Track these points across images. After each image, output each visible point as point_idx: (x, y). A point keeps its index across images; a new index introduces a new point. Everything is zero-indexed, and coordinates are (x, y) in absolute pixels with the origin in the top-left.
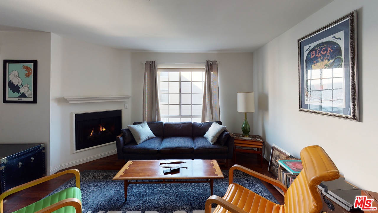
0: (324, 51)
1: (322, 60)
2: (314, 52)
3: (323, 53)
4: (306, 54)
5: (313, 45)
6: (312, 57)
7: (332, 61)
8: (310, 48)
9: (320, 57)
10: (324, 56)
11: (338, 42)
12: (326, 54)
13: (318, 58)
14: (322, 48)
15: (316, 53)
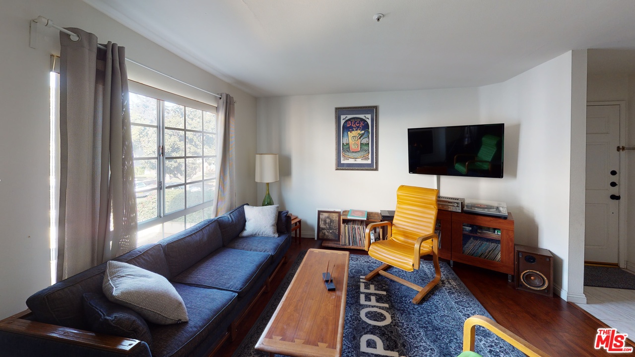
0: (358, 124)
1: (356, 130)
2: (350, 122)
3: (358, 125)
4: (342, 122)
5: (349, 117)
6: (348, 126)
7: (363, 132)
8: (347, 119)
9: (355, 127)
10: (358, 127)
11: (367, 120)
12: (359, 126)
13: (353, 127)
14: (356, 121)
15: (351, 123)
